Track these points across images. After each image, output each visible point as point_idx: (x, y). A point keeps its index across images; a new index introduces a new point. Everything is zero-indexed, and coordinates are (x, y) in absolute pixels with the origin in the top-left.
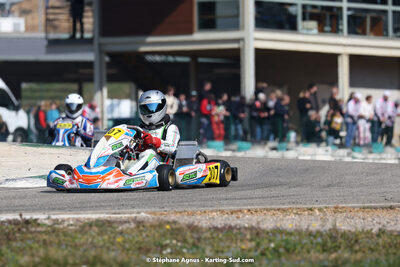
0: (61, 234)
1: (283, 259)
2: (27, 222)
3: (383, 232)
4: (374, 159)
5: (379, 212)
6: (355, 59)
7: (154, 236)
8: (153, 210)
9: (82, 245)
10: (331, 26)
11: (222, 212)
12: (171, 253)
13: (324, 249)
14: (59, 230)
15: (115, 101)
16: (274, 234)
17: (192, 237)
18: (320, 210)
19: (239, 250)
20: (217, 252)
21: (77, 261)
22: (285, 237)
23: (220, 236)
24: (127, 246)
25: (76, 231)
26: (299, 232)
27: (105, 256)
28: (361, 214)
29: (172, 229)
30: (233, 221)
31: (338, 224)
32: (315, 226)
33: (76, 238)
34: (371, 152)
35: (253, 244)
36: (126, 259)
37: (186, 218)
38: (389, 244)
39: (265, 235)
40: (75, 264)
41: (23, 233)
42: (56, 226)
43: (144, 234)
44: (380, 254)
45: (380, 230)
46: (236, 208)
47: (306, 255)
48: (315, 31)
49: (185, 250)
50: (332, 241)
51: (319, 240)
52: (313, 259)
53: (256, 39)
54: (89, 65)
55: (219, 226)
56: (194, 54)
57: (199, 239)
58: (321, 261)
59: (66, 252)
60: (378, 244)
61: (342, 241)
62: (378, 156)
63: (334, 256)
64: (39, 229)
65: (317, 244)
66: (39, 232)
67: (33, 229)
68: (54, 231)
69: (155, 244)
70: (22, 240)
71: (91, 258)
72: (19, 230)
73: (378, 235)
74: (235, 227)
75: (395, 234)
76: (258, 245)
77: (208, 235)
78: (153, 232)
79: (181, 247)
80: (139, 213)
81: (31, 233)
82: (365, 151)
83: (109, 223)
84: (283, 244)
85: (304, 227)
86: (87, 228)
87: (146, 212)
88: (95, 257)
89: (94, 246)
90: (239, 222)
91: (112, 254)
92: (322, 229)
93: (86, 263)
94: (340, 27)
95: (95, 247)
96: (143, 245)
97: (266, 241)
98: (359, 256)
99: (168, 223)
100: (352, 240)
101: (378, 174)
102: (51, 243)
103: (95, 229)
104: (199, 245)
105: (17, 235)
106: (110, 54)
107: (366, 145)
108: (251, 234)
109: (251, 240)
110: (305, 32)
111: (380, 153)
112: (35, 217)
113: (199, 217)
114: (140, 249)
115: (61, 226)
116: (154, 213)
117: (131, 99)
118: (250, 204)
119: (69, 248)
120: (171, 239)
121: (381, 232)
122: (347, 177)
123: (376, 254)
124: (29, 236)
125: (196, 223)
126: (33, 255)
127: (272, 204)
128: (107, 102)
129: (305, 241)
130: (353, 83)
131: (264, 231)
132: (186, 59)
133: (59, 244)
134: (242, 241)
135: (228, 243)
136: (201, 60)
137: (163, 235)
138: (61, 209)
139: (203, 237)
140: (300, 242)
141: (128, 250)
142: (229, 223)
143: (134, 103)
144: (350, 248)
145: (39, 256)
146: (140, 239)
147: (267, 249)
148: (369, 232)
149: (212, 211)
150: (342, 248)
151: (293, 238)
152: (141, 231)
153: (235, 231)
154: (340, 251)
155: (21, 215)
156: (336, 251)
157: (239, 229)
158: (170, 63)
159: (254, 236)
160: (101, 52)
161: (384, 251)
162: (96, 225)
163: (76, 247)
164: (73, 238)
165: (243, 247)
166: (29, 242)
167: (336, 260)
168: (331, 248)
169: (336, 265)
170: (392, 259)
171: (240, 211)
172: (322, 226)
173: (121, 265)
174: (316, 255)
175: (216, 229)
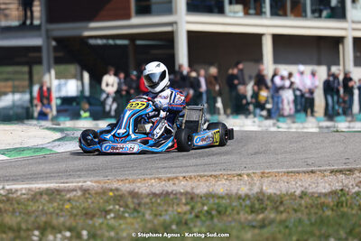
0: (14, 202)
1: (215, 220)
3: (305, 194)
4: (296, 128)
5: (301, 176)
6: (277, 39)
7: (99, 202)
8: (97, 179)
9: (33, 212)
10: (255, 9)
11: (160, 179)
12: (114, 218)
13: (253, 210)
14: (13, 198)
15: (63, 81)
16: (207, 198)
17: (133, 203)
18: (248, 175)
19: (175, 213)
20: (156, 215)
21: (30, 227)
22: (216, 201)
23: (158, 201)
24: (75, 212)
25: (28, 200)
26: (229, 196)
27: (55, 222)
28: (285, 178)
29: (115, 196)
30: (169, 187)
31: (264, 188)
32: (244, 190)
33: (28, 206)
34: (294, 122)
35: (188, 207)
36: (74, 224)
37: (127, 185)
38: (312, 206)
39: (199, 199)
40: (28, 230)
42: (11, 195)
43: (89, 201)
44: (302, 214)
45: (303, 192)
46: (175, 175)
47: (236, 217)
48: (241, 14)
49: (127, 215)
50: (259, 203)
51: (248, 202)
52: (243, 220)
53: (188, 23)
54: (37, 49)
55: (157, 192)
56: (132, 37)
57: (139, 204)
58: (250, 221)
59: (19, 219)
60: (300, 205)
61: (268, 203)
62: (301, 126)
63: (261, 216)
65: (246, 206)
68: (8, 200)
69: (99, 210)
71: (42, 224)
73: (301, 197)
74: (172, 192)
75: (316, 195)
76: (193, 208)
77: (147, 200)
78: (98, 198)
79: (124, 212)
80: (85, 182)
82: (289, 121)
83: (58, 191)
84: (215, 206)
85: (234, 191)
87: (91, 181)
88: (46, 223)
89: (44, 212)
90: (175, 188)
91: (62, 219)
92: (250, 193)
93: (38, 228)
94: (264, 10)
95: (46, 213)
96: (89, 211)
97: (199, 205)
98: (284, 216)
99: (111, 190)
100: (277, 202)
101: (300, 141)
102: (6, 210)
103: (45, 196)
104: (139, 209)
106: (56, 39)
107: (289, 116)
108: (186, 199)
109: (186, 204)
110: (232, 15)
111: (302, 123)
113: (139, 184)
114: (86, 214)
115: (15, 196)
116: (95, 182)
117: (77, 79)
118: (184, 172)
119: (22, 215)
120: (114, 205)
121: (303, 195)
122: (273, 146)
123: (299, 214)
125: (136, 190)
127: (205, 171)
128: (55, 83)
129: (234, 204)
130: (277, 60)
131: (198, 195)
132: (125, 42)
133: (14, 212)
134: (178, 205)
135: (165, 207)
136: (139, 42)
137: (107, 202)
138: (15, 179)
139: (143, 202)
140: (230, 205)
142: (166, 189)
143: (79, 83)
144: (276, 209)
146: (86, 205)
147: (201, 212)
148: (293, 195)
149: (151, 179)
150: (269, 209)
151: (224, 201)
152: (87, 198)
153: (172, 196)
154: (266, 212)
156: (263, 212)
157: (175, 194)
158: (111, 46)
159: (189, 200)
160: (48, 37)
161: (306, 211)
162: (46, 194)
163: (28, 214)
164: (26, 206)
165: (179, 210)
167: (263, 220)
168: (259, 209)
169: (263, 225)
170: (313, 218)
171: (176, 178)
172: (250, 190)
173: (70, 230)
174: (245, 216)
175: (155, 195)
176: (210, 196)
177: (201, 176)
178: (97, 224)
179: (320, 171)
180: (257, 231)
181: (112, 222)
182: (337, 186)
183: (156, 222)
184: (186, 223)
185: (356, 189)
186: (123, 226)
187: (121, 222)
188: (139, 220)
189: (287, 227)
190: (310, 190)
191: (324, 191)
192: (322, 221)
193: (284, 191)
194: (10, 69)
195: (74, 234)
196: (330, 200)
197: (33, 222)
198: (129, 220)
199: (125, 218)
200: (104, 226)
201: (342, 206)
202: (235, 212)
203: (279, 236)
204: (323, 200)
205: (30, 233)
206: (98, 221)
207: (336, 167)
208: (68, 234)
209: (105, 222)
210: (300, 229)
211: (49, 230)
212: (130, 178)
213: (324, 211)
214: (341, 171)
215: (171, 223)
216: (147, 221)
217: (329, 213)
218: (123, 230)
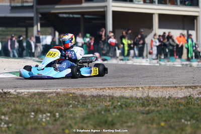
0: (21, 98)
1: (124, 110)
2: (5, 93)
3: (171, 98)
5: (170, 89)
7: (64, 99)
8: (63, 88)
9: (31, 103)
11: (96, 89)
12: (72, 107)
13: (143, 105)
14: (20, 97)
15: (44, 36)
16: (120, 99)
17: (82, 100)
18: (142, 88)
19: (104, 106)
20: (94, 107)
21: (29, 111)
22: (125, 100)
23: (95, 99)
24: (52, 104)
25: (28, 97)
26: (131, 98)
27: (42, 108)
28: (161, 90)
29: (73, 96)
30: (101, 93)
31: (150, 94)
32: (139, 95)
35: (111, 103)
36: (52, 110)
37: (79, 91)
38: (174, 104)
39: (116, 99)
40: (28, 112)
41: (3, 98)
42: (19, 95)
43: (60, 99)
44: (169, 108)
45: (169, 97)
46: (103, 87)
47: (135, 108)
48: (142, 2)
49: (79, 106)
50: (147, 102)
51: (141, 101)
52: (138, 110)
53: (113, 6)
54: (31, 19)
55: (95, 95)
56: (83, 14)
57: (85, 101)
58: (142, 111)
59: (24, 107)
60: (168, 103)
61: (151, 102)
62: (172, 63)
63: (147, 108)
64: (11, 96)
65: (140, 103)
66: (11, 98)
67: (8, 96)
68: (18, 97)
69: (65, 103)
70: (3, 101)
71: (36, 109)
72: (2, 96)
73: (168, 99)
74: (102, 95)
75: (176, 98)
76: (113, 103)
77: (89, 99)
78: (64, 97)
79: (77, 104)
80: (57, 89)
81: (8, 98)
82: (166, 61)
83: (44, 93)
84: (124, 103)
85: (134, 95)
86: (33, 96)
87: (60, 89)
88: (37, 109)
90: (104, 93)
91: (46, 107)
92: (142, 97)
93: (34, 111)
94: (154, 0)
95: (38, 104)
96: (59, 104)
97: (116, 102)
98: (159, 108)
99: (71, 93)
100: (156, 101)
102: (17, 102)
103: (37, 96)
104: (85, 103)
105: (1, 99)
106: (41, 13)
108: (109, 99)
109: (110, 101)
110: (137, 3)
112: (9, 91)
113: (85, 91)
114: (58, 105)
115: (21, 95)
116: (63, 89)
117: (52, 35)
118: (109, 85)
119: (25, 105)
120: (72, 101)
121: (170, 98)
123: (167, 108)
124: (7, 99)
125: (84, 94)
126: (8, 108)
129: (134, 102)
131: (115, 97)
132: (79, 16)
133: (21, 103)
134: (105, 102)
135: (99, 103)
136: (86, 16)
137: (69, 99)
138: (21, 87)
139: (87, 100)
140: (132, 103)
141: (53, 106)
142: (99, 94)
144: (155, 104)
145: (12, 108)
146: (58, 101)
147: (117, 105)
148: (165, 98)
149: (91, 89)
150: (152, 105)
151: (129, 100)
152: (58, 97)
153: (102, 97)
154: (150, 106)
155: (2, 90)
156: (148, 106)
157: (104, 96)
158: (71, 18)
159: (111, 99)
160: (37, 13)
161: (170, 106)
162: (38, 95)
163: (28, 104)
164: (27, 100)
165: (106, 104)
166: (6, 102)
167: (149, 110)
168: (146, 105)
169: (148, 113)
170: (174, 110)
171: (105, 88)
172: (142, 95)
173: (50, 112)
174: (139, 108)
175: (93, 96)
176: (122, 97)
177: (117, 88)
178: (64, 110)
179: (180, 87)
180: (145, 115)
181: (71, 109)
182: (188, 94)
183: (94, 110)
184: (109, 111)
185: (197, 96)
186: (77, 112)
187: (76, 109)
188: (85, 108)
189: (160, 114)
190: (174, 96)
191: (181, 97)
192: (178, 111)
193: (160, 96)
194: (15, 29)
195: (52, 114)
196: (183, 101)
197: (31, 108)
198: (80, 108)
199: (78, 107)
200: (67, 111)
201: (189, 104)
202: (134, 106)
203: (156, 118)
204: (180, 101)
205: (30, 114)
206: (64, 108)
207: (188, 85)
208: (49, 114)
209: (68, 109)
210: (167, 115)
211: (39, 112)
212: (80, 88)
213: (180, 106)
214: (190, 87)
215: (101, 111)
216: (89, 109)
217: (182, 107)
218: (77, 113)
